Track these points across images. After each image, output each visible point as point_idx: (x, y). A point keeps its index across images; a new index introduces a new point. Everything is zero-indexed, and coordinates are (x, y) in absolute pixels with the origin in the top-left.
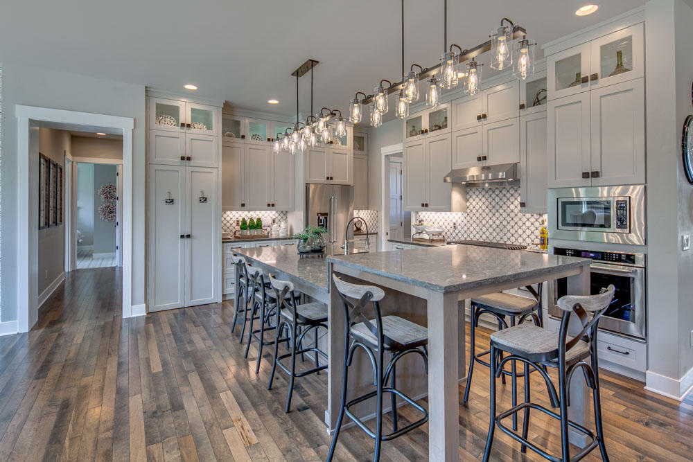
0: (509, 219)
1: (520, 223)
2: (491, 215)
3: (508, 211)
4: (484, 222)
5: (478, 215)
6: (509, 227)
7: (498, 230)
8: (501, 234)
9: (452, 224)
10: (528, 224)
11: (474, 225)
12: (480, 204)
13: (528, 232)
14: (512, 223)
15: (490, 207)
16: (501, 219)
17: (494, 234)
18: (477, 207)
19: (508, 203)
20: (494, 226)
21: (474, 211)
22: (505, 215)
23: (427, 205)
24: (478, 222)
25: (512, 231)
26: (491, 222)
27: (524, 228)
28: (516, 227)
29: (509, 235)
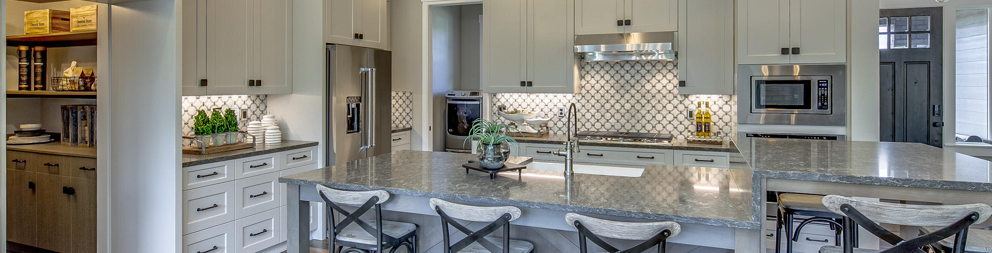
0: (643, 101)
1: (659, 107)
2: (618, 97)
3: (643, 91)
4: (608, 106)
5: (598, 97)
6: (643, 112)
7: (628, 116)
8: (633, 121)
9: (556, 110)
10: (670, 107)
11: (593, 111)
12: (602, 82)
13: (670, 117)
14: (648, 107)
15: (617, 86)
16: (633, 101)
17: (623, 121)
18: (598, 87)
19: (643, 81)
20: (623, 111)
21: (593, 92)
22: (638, 96)
23: (530, 84)
24: (598, 106)
25: (649, 117)
26: (618, 106)
27: (664, 112)
28: (653, 112)
29: (644, 121)
